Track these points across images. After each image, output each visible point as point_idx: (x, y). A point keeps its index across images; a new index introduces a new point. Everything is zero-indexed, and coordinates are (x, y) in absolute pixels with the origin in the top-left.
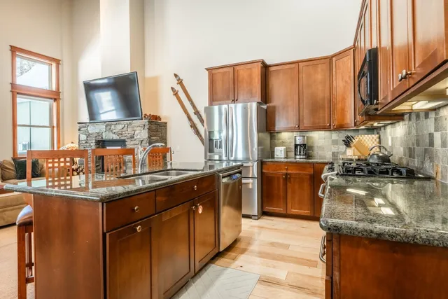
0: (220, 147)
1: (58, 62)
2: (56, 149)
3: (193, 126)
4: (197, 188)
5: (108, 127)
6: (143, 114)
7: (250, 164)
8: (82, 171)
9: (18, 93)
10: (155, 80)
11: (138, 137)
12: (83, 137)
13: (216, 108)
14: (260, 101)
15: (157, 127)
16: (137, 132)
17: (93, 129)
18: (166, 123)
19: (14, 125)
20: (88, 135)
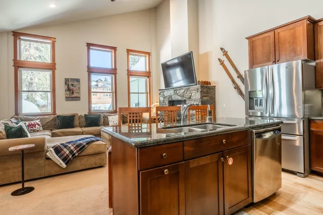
0: (260, 105)
1: (149, 54)
2: (149, 106)
3: (237, 87)
4: (226, 142)
5: (175, 92)
6: (197, 80)
7: (296, 121)
8: (161, 120)
9: (131, 75)
10: (206, 55)
11: (194, 97)
12: (162, 99)
13: (258, 70)
14: (306, 58)
15: (208, 90)
16: (193, 94)
17: (167, 93)
18: (215, 87)
19: (129, 93)
20: (164, 98)
